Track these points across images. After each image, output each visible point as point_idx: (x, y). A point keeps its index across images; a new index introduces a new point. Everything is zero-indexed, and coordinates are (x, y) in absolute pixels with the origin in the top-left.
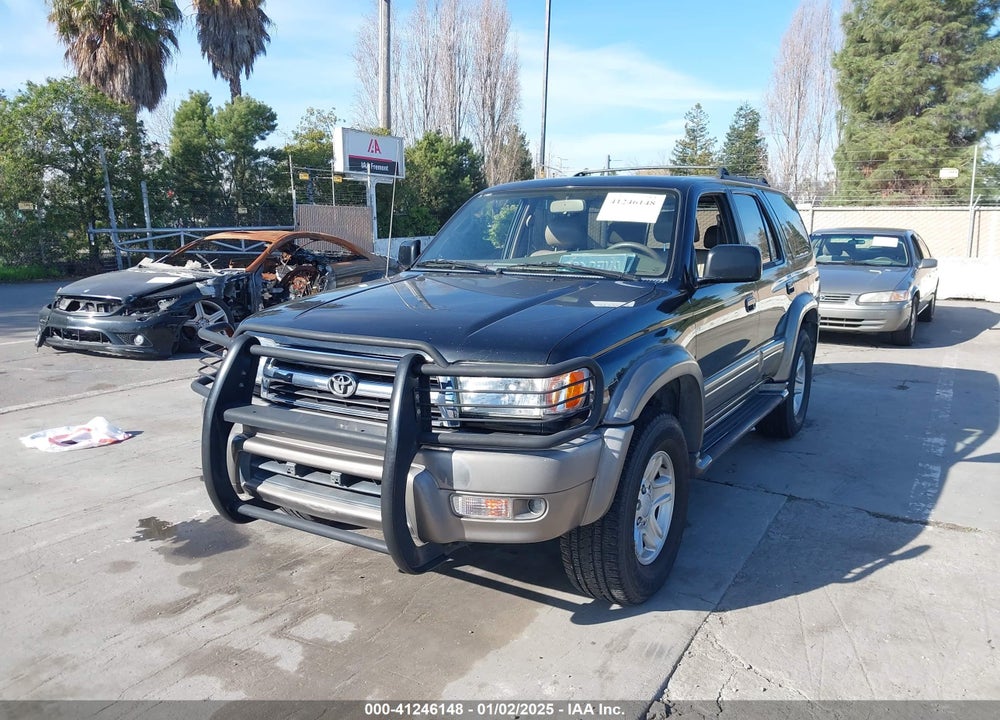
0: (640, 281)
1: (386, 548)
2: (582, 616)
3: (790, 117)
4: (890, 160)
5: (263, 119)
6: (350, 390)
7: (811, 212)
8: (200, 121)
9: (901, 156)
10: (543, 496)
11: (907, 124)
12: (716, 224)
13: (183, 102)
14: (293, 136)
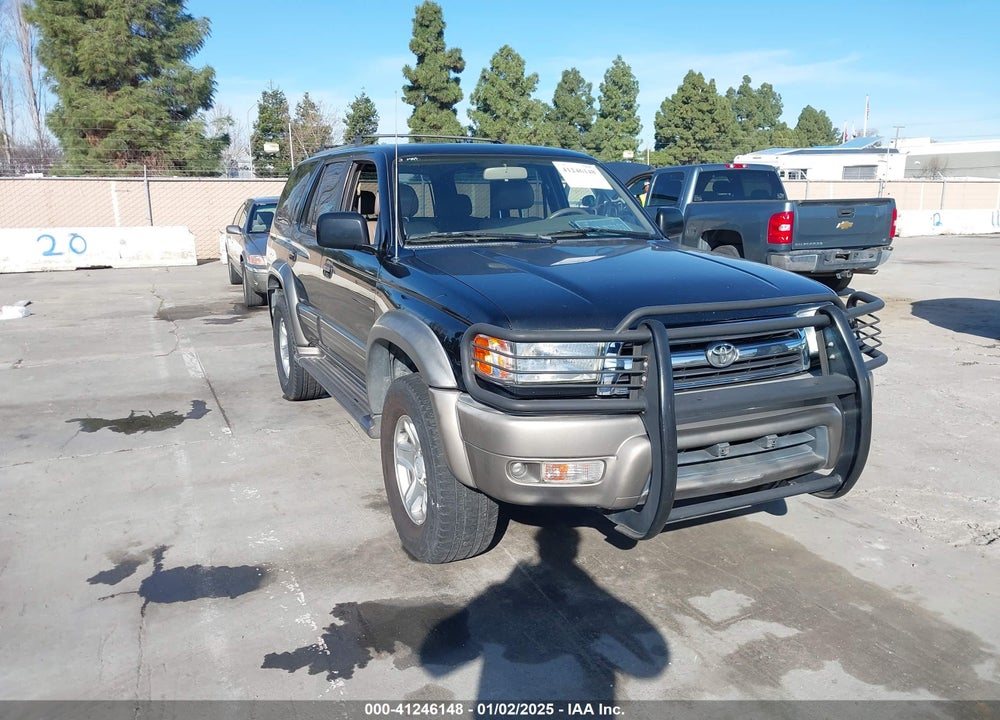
4: (119, 129)
7: (146, 182)
9: (130, 126)
11: (127, 94)
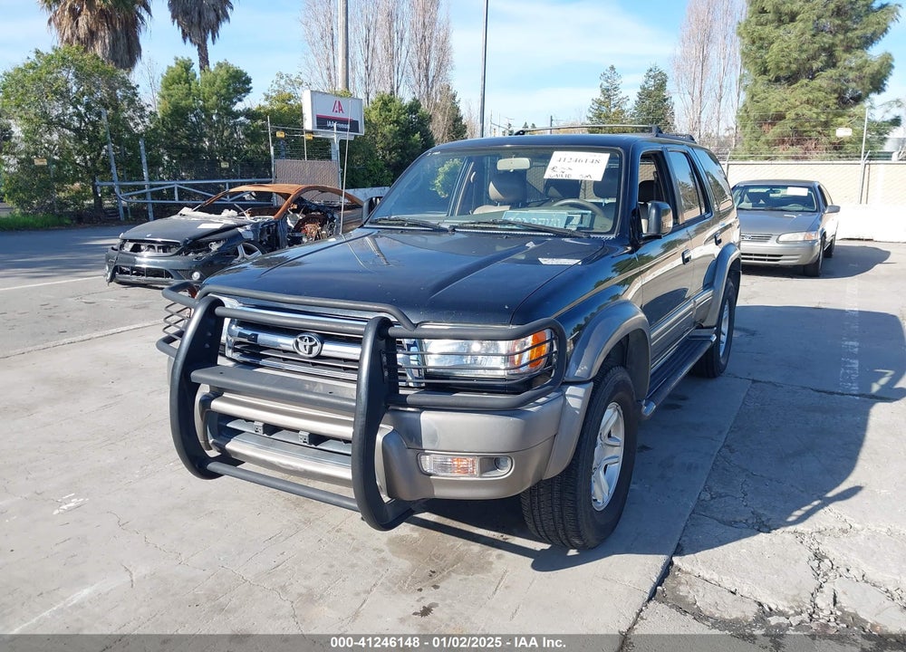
0: (590, 237)
1: (356, 505)
2: (543, 562)
3: (694, 78)
4: (787, 117)
5: (239, 83)
6: (315, 350)
7: (726, 166)
8: (187, 85)
9: (797, 114)
10: (509, 454)
11: (802, 86)
12: (652, 178)
13: (169, 67)
14: (264, 97)
